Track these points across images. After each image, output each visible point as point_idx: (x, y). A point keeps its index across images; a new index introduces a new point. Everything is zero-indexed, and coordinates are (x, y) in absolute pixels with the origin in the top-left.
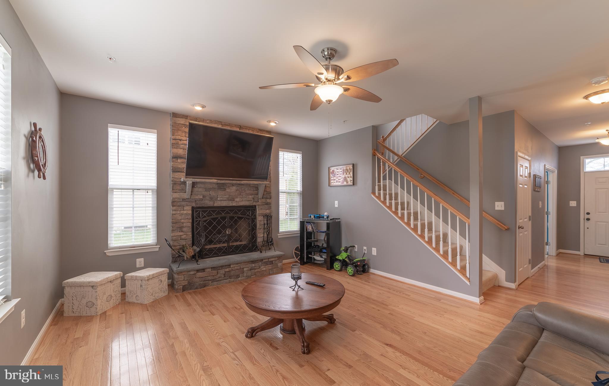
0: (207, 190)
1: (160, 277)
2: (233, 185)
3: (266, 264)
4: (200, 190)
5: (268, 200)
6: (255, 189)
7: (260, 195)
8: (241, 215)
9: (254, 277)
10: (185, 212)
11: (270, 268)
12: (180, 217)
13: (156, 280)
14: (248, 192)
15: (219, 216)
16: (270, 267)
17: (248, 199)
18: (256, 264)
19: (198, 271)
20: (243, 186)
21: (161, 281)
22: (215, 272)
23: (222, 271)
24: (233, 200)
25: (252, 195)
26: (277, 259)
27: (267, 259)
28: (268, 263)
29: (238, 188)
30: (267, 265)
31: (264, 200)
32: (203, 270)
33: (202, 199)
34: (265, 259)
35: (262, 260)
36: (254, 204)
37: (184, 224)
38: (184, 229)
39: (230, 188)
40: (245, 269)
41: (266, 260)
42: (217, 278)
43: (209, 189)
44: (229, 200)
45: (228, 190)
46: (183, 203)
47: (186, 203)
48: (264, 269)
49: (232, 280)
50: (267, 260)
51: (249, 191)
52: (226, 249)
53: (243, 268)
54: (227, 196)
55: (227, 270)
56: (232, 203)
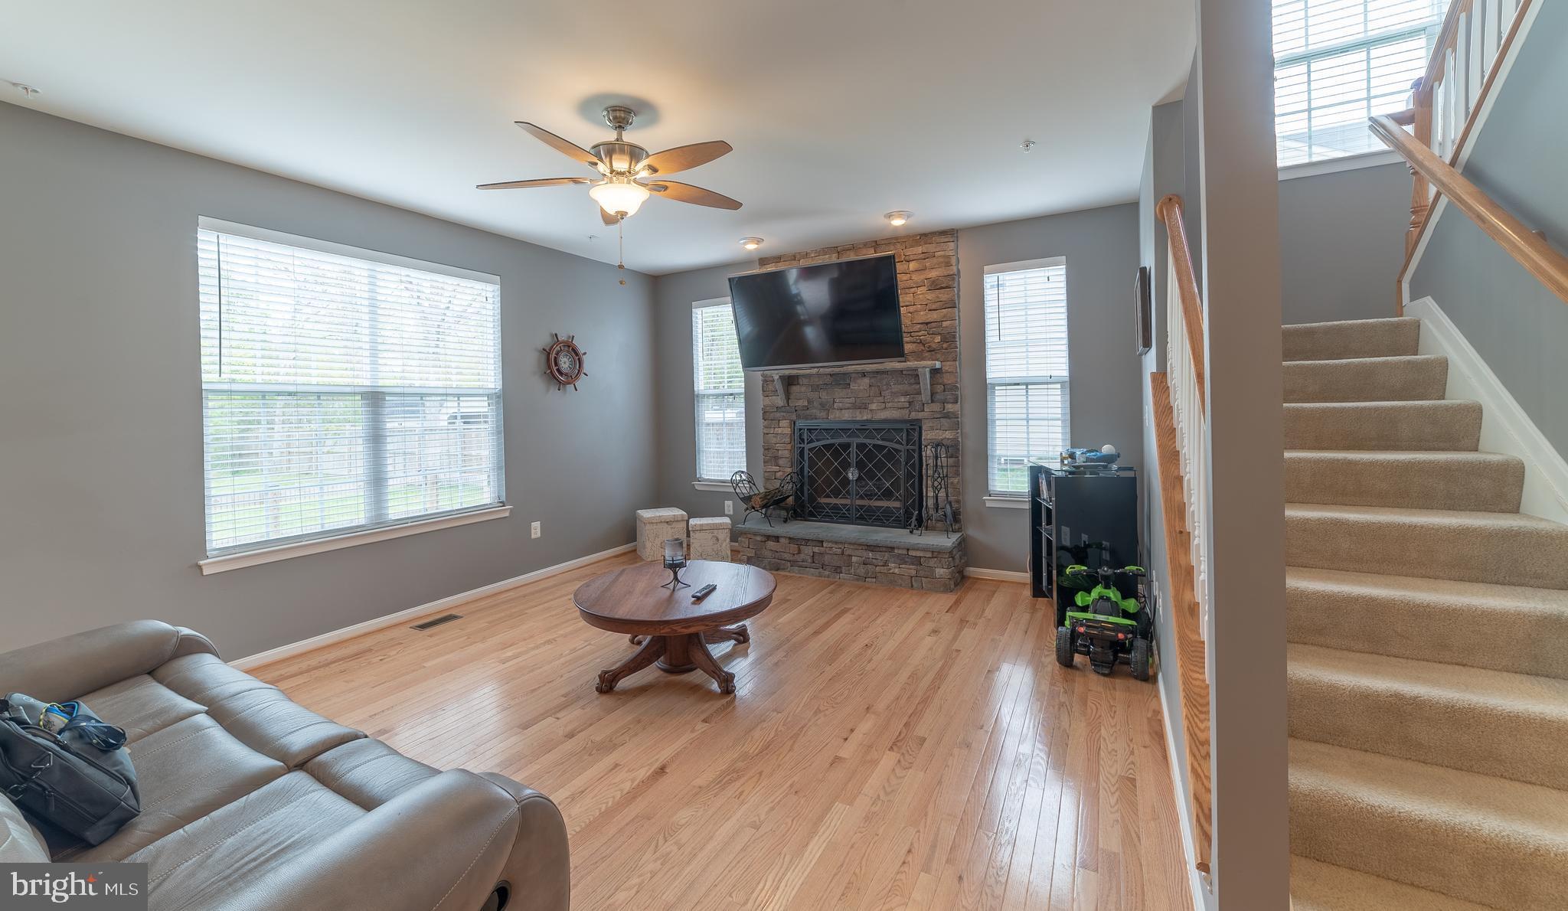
0: (816, 388)
1: (716, 532)
2: (865, 376)
3: (902, 560)
4: (803, 389)
5: (949, 407)
6: (912, 381)
7: (925, 396)
8: (883, 440)
9: (872, 582)
10: (780, 431)
11: (913, 573)
12: (775, 439)
13: (708, 535)
14: (896, 388)
15: (837, 441)
16: (911, 570)
17: (896, 405)
18: (878, 555)
19: (769, 537)
20: (885, 376)
21: (717, 539)
22: (793, 547)
23: (808, 551)
24: (864, 407)
25: (906, 394)
26: (930, 555)
27: (903, 549)
28: (907, 560)
29: (873, 380)
30: (905, 563)
31: (936, 407)
32: (777, 539)
33: (806, 406)
34: (898, 548)
35: (893, 548)
36: (914, 415)
37: (780, 452)
38: (781, 462)
39: (859, 381)
40: (854, 559)
41: (900, 552)
42: (799, 560)
43: (818, 386)
44: (855, 407)
45: (853, 386)
46: (778, 415)
47: (782, 414)
48: (897, 571)
49: (827, 573)
50: (905, 552)
51: (899, 386)
52: (848, 510)
53: (850, 556)
54: (852, 400)
55: (816, 550)
56: (860, 412)
